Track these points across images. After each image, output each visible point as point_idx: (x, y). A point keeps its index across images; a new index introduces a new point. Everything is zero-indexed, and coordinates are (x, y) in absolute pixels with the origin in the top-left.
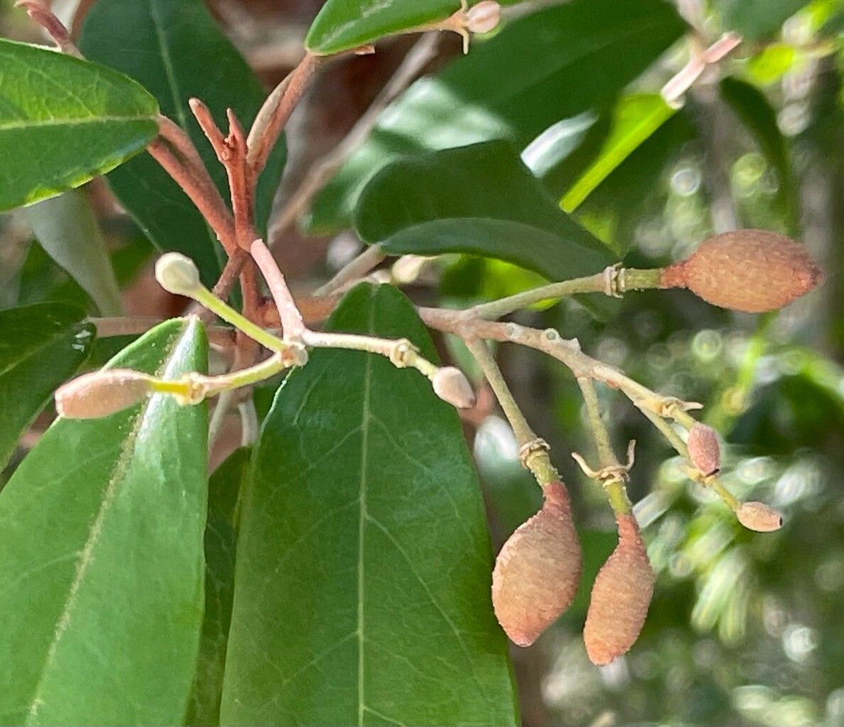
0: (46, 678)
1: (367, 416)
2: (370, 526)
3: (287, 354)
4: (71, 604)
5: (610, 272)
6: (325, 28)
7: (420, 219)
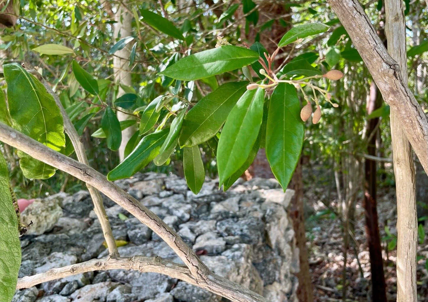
0: (243, 123)
1: (285, 93)
2: (285, 107)
3: (276, 83)
4: (246, 115)
5: (316, 76)
6: (280, 44)
7: (291, 70)
